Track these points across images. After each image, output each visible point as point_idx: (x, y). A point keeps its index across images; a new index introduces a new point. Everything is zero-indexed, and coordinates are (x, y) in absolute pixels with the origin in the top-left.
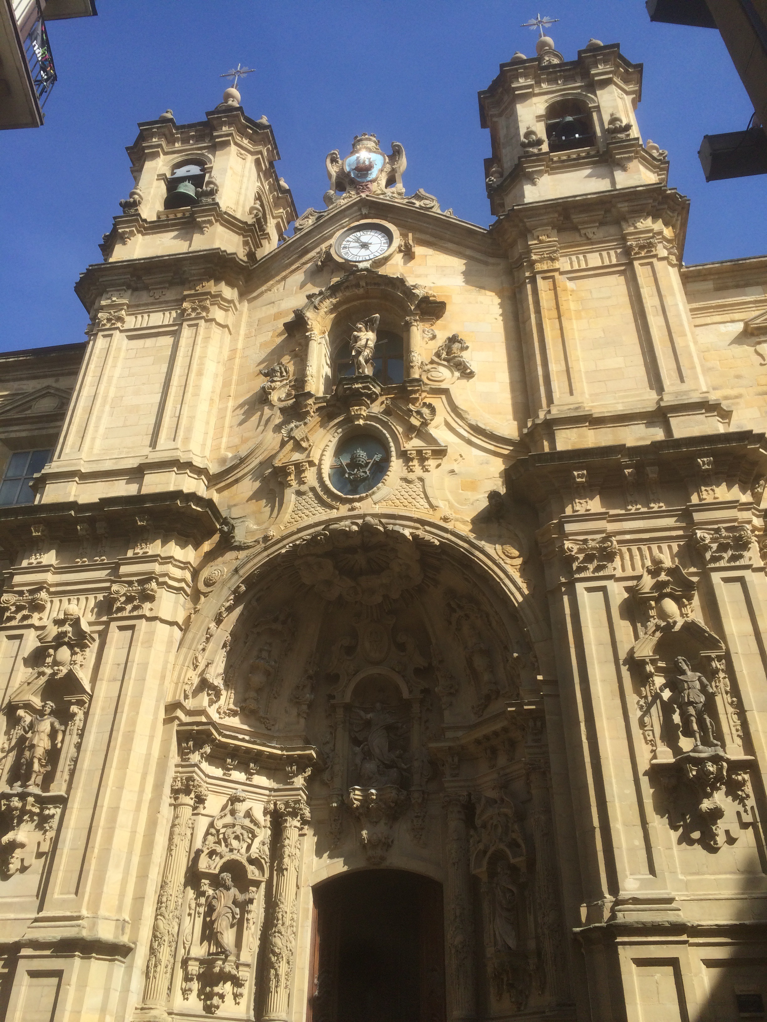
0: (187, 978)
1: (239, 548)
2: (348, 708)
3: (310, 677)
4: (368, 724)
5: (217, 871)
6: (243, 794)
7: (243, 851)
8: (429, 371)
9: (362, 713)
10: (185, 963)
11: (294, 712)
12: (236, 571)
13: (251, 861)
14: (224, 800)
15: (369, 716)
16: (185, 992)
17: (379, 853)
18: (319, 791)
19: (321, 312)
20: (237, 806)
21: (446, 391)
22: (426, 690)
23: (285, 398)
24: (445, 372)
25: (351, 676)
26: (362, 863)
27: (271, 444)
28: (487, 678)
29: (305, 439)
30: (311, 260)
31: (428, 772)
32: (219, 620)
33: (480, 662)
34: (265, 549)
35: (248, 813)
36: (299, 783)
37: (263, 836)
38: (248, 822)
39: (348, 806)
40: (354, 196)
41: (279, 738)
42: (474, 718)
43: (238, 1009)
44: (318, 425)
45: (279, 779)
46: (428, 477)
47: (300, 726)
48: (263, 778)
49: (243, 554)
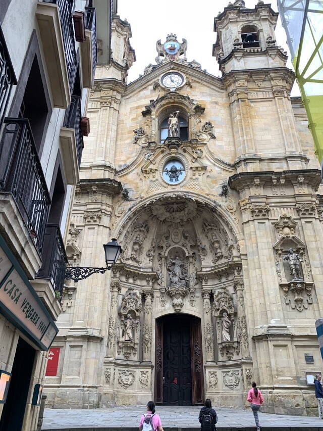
0: (120, 348)
1: (130, 200)
2: (166, 258)
3: (153, 247)
4: (174, 264)
5: (126, 313)
6: (133, 288)
7: (134, 307)
8: (199, 136)
9: (171, 260)
10: (118, 342)
11: (148, 259)
12: (130, 209)
13: (137, 310)
14: (127, 289)
15: (174, 261)
16: (119, 353)
17: (179, 308)
18: (156, 286)
19: (157, 108)
20: (131, 292)
21: (206, 144)
22: (194, 253)
23: (144, 142)
24: (205, 137)
25: (167, 247)
26: (173, 311)
27: (139, 161)
28: (219, 251)
29: (153, 160)
30: (151, 85)
31: (195, 281)
32: (124, 227)
33: (216, 245)
34: (141, 201)
35: (135, 294)
36: (151, 284)
37: (140, 302)
38: (135, 297)
39: (169, 292)
40: (168, 60)
41: (143, 268)
42: (212, 264)
43: (135, 358)
44: (158, 155)
45: (144, 283)
46: (200, 178)
47: (150, 264)
48: (138, 282)
49: (132, 203)
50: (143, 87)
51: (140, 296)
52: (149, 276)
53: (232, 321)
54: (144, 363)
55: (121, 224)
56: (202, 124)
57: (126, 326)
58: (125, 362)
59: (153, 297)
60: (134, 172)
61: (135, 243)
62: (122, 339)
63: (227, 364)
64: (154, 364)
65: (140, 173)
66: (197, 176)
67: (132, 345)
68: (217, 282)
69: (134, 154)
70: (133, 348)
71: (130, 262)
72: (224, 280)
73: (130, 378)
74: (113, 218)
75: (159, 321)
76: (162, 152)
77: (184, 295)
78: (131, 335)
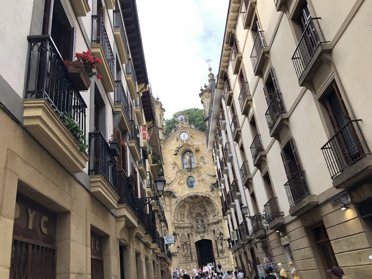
0: (183, 257)
1: (176, 198)
2: (194, 217)
3: (189, 214)
4: (198, 219)
5: (183, 244)
6: (184, 233)
8: (199, 164)
10: (182, 255)
11: (187, 219)
12: (176, 202)
13: (187, 242)
15: (198, 218)
16: (183, 259)
17: (203, 237)
18: (193, 230)
19: (179, 152)
20: (184, 235)
21: (202, 168)
22: (205, 214)
23: (177, 169)
24: (201, 163)
25: (194, 213)
26: (201, 239)
27: (176, 179)
28: (214, 213)
29: (182, 178)
30: (175, 138)
31: (208, 225)
32: (176, 209)
33: (213, 211)
34: (180, 198)
35: (185, 235)
36: (190, 230)
37: (187, 238)
38: (186, 237)
39: (198, 232)
40: (181, 125)
41: (186, 224)
42: (213, 219)
43: (190, 259)
44: (184, 176)
45: (188, 229)
46: (202, 185)
47: (189, 222)
48: (185, 230)
49: (177, 199)
50: (172, 139)
51: (187, 235)
52: (189, 227)
53: (222, 241)
54: (193, 261)
55: (174, 209)
56: (200, 157)
57: (184, 248)
58: (186, 262)
59: (192, 234)
60: (175, 184)
61: (181, 215)
62: (183, 254)
63: (222, 257)
64: (197, 260)
65: (178, 184)
66: (200, 184)
67: (188, 255)
68: (215, 226)
69: (174, 175)
70: (189, 256)
71: (181, 222)
72: (217, 225)
73: (189, 267)
74: (171, 206)
75: (196, 243)
76: (185, 174)
77: (204, 232)
78: (186, 252)
